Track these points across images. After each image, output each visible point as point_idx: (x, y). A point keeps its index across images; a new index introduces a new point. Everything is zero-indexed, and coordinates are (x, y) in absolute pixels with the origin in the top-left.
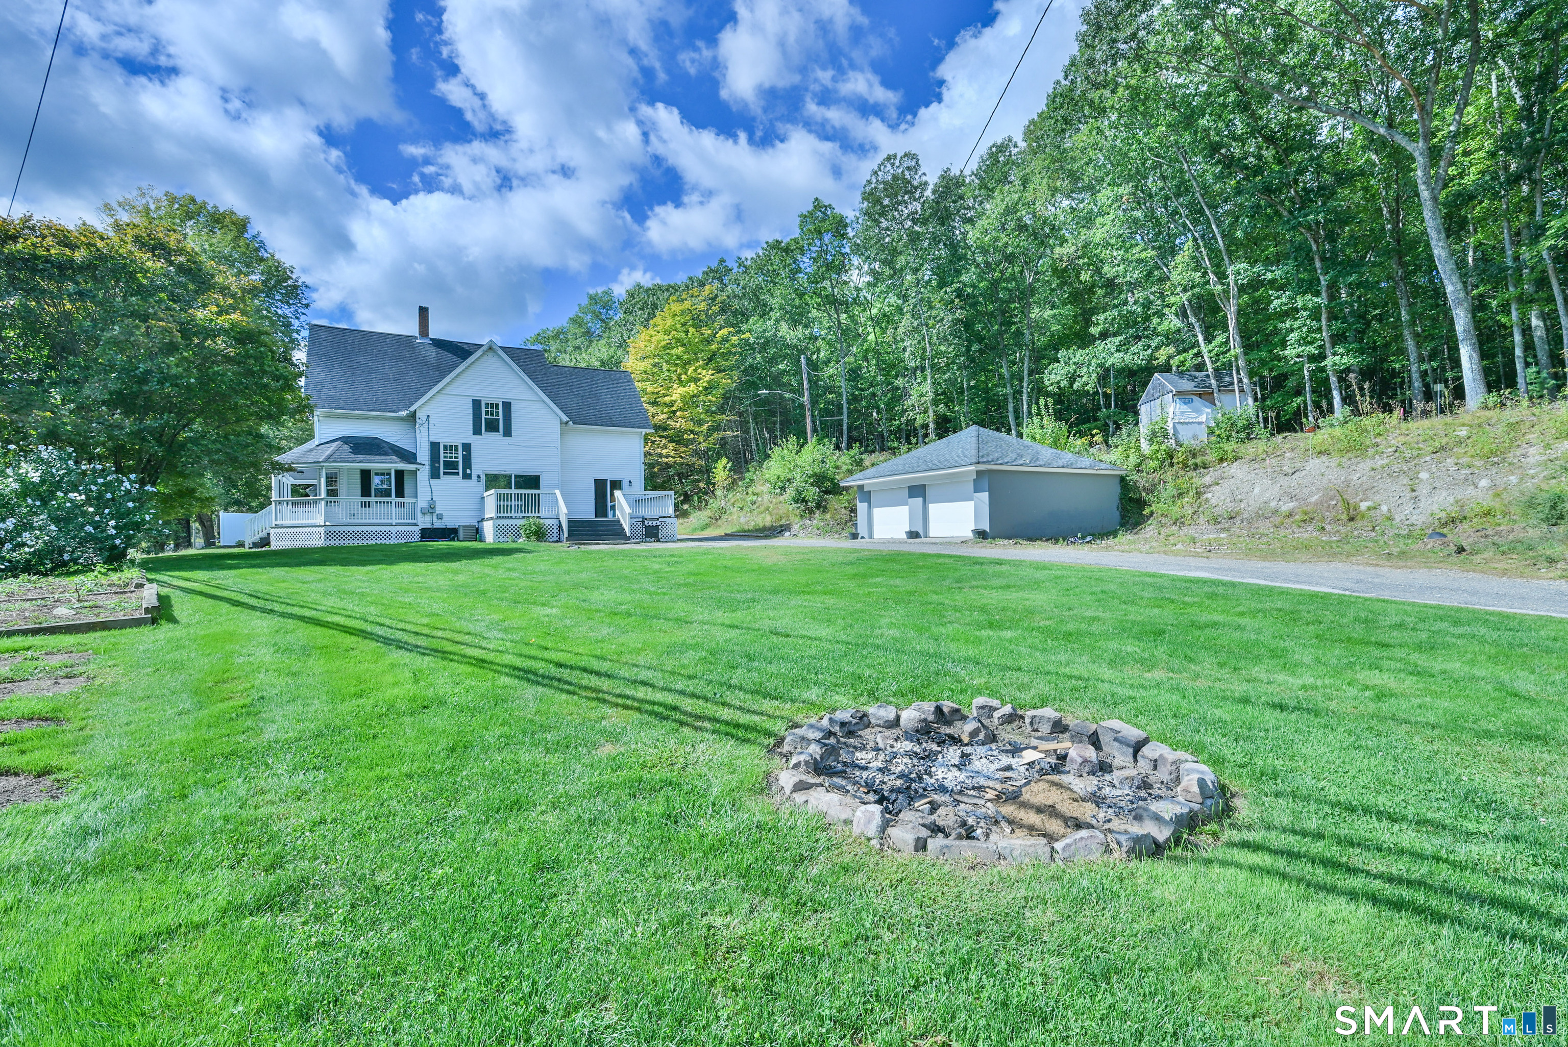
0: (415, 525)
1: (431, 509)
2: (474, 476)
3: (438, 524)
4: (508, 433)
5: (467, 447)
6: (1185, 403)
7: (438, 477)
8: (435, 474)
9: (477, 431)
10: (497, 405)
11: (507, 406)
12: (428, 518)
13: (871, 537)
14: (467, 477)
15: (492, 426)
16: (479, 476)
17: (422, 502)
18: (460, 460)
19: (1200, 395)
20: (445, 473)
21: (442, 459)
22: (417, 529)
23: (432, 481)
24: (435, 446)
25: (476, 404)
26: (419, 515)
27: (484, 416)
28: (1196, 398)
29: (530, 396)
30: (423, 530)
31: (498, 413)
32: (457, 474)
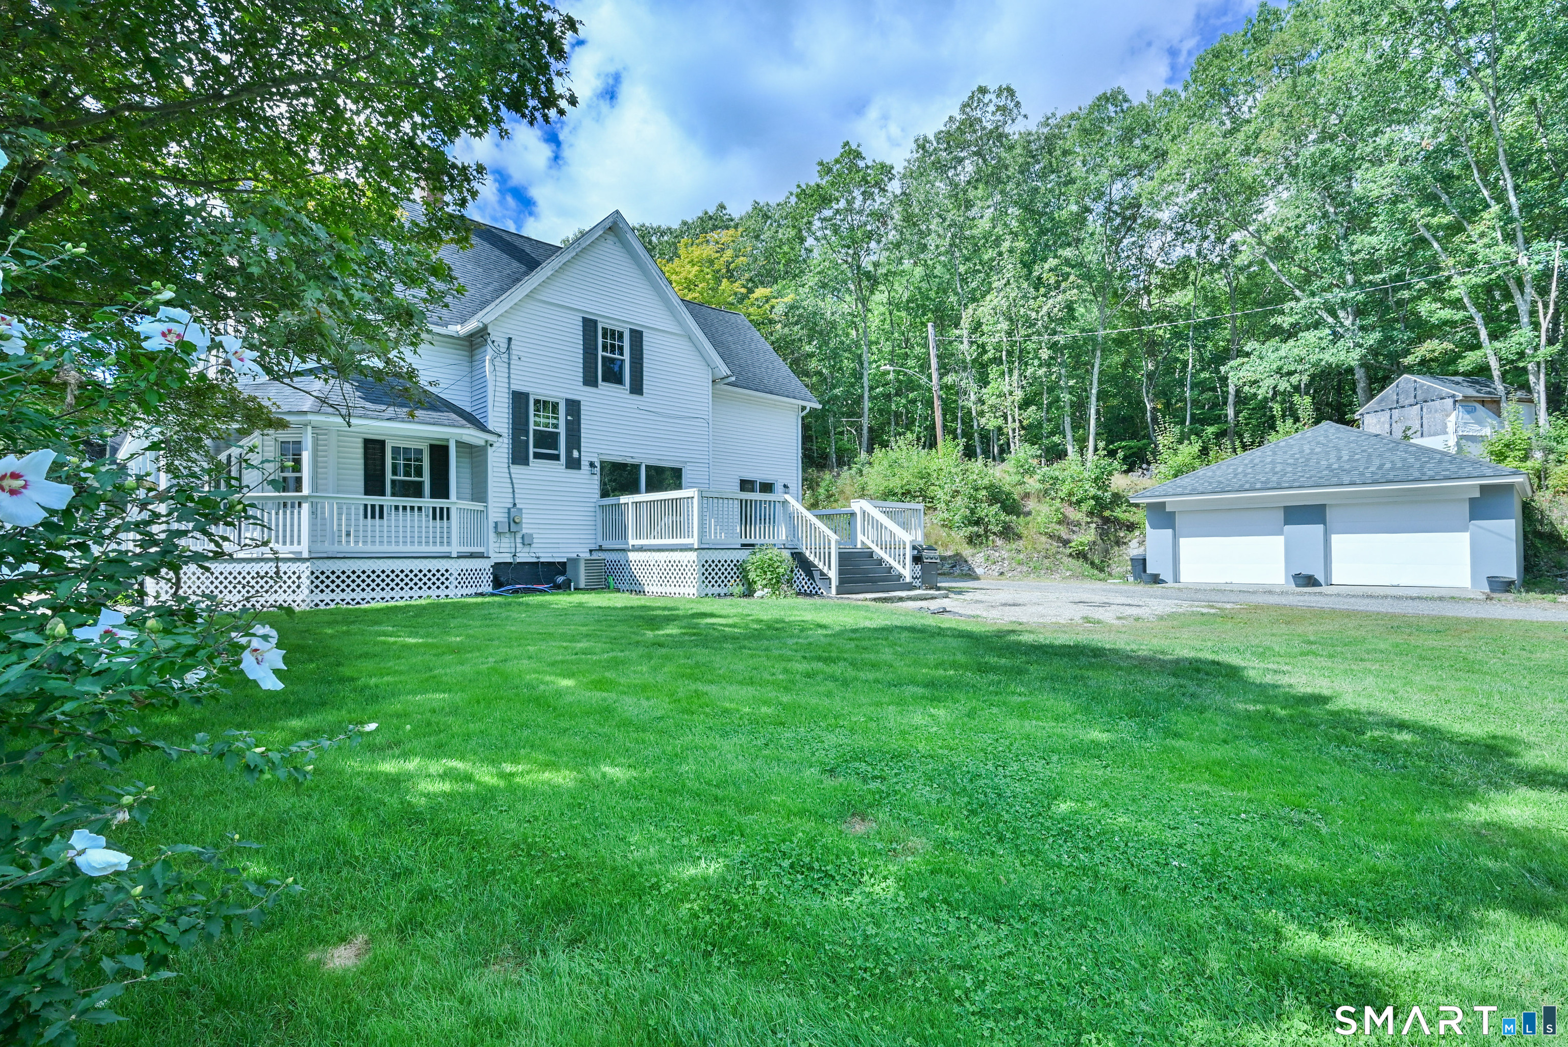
0: (481, 556)
1: (513, 523)
2: (585, 463)
3: (524, 557)
4: (637, 388)
5: (574, 407)
6: (1468, 412)
7: (525, 462)
8: (519, 457)
9: (590, 380)
10: (621, 335)
11: (637, 336)
12: (506, 543)
13: (1176, 580)
14: (574, 464)
15: (613, 376)
16: (592, 465)
17: (496, 511)
18: (562, 430)
19: (1483, 403)
20: (537, 456)
21: (532, 427)
22: (486, 565)
23: (515, 469)
24: (519, 400)
25: (589, 325)
26: (492, 536)
27: (600, 353)
28: (1479, 406)
29: (671, 326)
30: (498, 568)
31: (621, 349)
32: (556, 458)
